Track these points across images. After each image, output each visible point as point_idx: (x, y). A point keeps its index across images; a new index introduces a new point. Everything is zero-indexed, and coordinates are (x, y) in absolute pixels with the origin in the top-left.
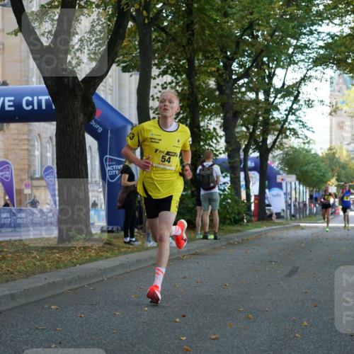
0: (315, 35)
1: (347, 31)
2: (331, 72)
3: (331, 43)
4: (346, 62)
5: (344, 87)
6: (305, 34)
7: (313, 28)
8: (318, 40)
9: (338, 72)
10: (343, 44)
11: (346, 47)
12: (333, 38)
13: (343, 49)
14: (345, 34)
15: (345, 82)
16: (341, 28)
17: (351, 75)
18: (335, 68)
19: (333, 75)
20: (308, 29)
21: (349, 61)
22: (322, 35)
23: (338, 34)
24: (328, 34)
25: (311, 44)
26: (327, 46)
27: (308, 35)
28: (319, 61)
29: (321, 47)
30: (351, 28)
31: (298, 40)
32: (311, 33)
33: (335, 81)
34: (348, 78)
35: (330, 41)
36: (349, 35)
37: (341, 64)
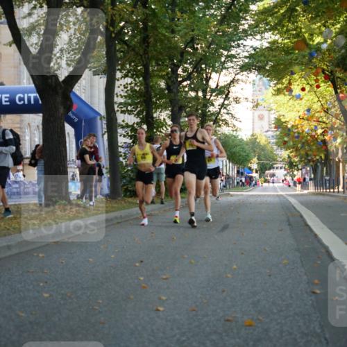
0: (241, 48)
1: (266, 45)
2: (253, 76)
3: (254, 54)
4: (264, 68)
5: (263, 88)
6: (233, 47)
7: (240, 42)
8: (244, 52)
9: (259, 76)
10: (263, 55)
11: (265, 57)
12: (255, 50)
13: (263, 58)
14: (264, 47)
15: (264, 84)
16: (261, 42)
17: (269, 78)
18: (256, 73)
19: (255, 78)
20: (236, 43)
21: (267, 68)
22: (247, 48)
23: (259, 47)
24: (252, 47)
25: (238, 55)
26: (251, 56)
27: (236, 48)
28: (245, 68)
29: (246, 57)
30: (269, 43)
31: (229, 51)
32: (239, 46)
33: (256, 84)
34: (267, 82)
35: (253, 52)
36: (267, 48)
37: (261, 70)
